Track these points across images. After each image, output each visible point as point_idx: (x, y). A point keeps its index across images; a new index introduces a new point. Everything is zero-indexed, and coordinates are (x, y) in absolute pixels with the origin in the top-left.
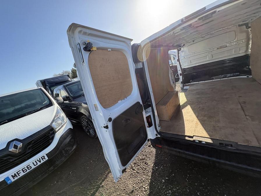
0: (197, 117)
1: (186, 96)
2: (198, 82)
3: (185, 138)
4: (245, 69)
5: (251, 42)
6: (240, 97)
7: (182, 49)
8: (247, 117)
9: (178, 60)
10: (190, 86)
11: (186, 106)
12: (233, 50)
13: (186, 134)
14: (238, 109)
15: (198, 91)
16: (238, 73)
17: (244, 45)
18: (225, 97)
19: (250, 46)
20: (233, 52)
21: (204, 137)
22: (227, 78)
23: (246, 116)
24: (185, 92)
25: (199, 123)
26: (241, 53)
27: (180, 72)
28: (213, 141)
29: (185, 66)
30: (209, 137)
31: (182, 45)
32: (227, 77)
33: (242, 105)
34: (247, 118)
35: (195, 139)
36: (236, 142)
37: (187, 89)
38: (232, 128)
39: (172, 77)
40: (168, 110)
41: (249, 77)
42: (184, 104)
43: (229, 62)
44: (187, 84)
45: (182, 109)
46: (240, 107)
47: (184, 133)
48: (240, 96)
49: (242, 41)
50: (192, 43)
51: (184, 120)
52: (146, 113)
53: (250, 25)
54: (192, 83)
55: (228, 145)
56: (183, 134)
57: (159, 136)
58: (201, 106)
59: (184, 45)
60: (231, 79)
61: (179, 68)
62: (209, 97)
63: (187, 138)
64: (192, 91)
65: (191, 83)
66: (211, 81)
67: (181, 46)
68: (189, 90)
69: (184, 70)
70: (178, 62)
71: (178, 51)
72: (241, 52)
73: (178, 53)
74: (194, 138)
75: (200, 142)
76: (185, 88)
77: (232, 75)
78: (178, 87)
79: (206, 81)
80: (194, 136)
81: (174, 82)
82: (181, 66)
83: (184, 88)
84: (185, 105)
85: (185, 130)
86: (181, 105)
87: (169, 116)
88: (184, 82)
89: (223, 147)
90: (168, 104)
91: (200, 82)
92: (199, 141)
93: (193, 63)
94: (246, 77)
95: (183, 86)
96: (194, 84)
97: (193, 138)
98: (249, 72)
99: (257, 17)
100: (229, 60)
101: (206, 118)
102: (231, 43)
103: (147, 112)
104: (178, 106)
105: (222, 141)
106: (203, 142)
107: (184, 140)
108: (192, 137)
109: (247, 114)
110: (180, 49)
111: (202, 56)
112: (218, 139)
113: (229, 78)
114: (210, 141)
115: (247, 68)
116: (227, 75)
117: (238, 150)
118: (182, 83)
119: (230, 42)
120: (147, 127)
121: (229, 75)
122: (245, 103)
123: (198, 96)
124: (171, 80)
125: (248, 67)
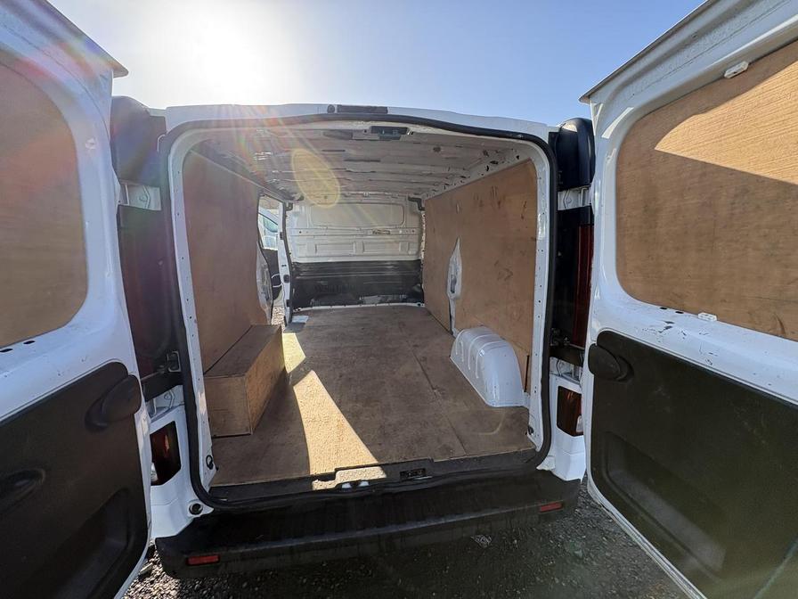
0: (339, 405)
1: (302, 343)
2: (329, 307)
3: (312, 487)
4: (416, 288)
5: (424, 237)
6: (416, 346)
7: (296, 208)
8: (435, 391)
9: (283, 236)
10: (310, 316)
11: (307, 373)
12: (400, 244)
13: (313, 472)
14: (418, 374)
15: (330, 330)
16: (405, 296)
17: (416, 238)
18: (390, 346)
19: (423, 244)
20: (400, 249)
21: (364, 467)
22: (388, 304)
23: (433, 389)
24: (299, 331)
25: (347, 424)
26: (411, 255)
27: (284, 271)
28: (386, 472)
29: (302, 256)
30: (375, 462)
31: (297, 196)
32: (388, 300)
33: (423, 364)
34: (435, 394)
35: (342, 481)
36: (430, 457)
37: (304, 323)
38: (416, 422)
39: (263, 280)
40: (250, 393)
41: (422, 306)
42: (299, 367)
43: (392, 268)
44: (302, 310)
45: (294, 384)
46: (420, 369)
47: (307, 465)
48: (415, 344)
49: (413, 231)
50: (322, 199)
51: (304, 421)
52: (151, 414)
53: (424, 205)
54: (314, 308)
55: (415, 473)
56: (303, 474)
57: (207, 510)
58: (344, 372)
59: (302, 199)
60: (394, 307)
61: (282, 260)
62: (359, 347)
63: (318, 485)
64: (317, 328)
65: (311, 306)
66: (359, 306)
67: (292, 199)
68: (310, 328)
69: (295, 268)
70: (283, 241)
71: (286, 209)
72: (410, 252)
73: (285, 217)
74: (341, 478)
75: (355, 484)
76: (296, 319)
78: (279, 315)
79: (347, 307)
80: (337, 470)
81: (271, 296)
82: (288, 254)
83: (294, 321)
84: (301, 372)
85: (308, 458)
86: (288, 371)
87: (253, 415)
88: (295, 303)
89: (408, 483)
90: (252, 369)
91: (334, 307)
92: (350, 483)
93: (322, 254)
94: (416, 305)
95: (292, 314)
96: (320, 311)
97: (334, 479)
98: (419, 297)
99: (436, 193)
100: (392, 263)
101: (359, 405)
103: (159, 409)
104: (281, 375)
105: (404, 464)
106: (363, 484)
107: (308, 496)
108: (331, 477)
109: (434, 384)
110: (291, 205)
111: (343, 241)
112: (395, 461)
113: (391, 304)
114: (378, 474)
115: (418, 287)
117: (436, 478)
118: (288, 303)
119: (395, 227)
120: (153, 484)
121: (390, 297)
122: (425, 359)
123: (334, 345)
124: (260, 290)
125: (420, 285)
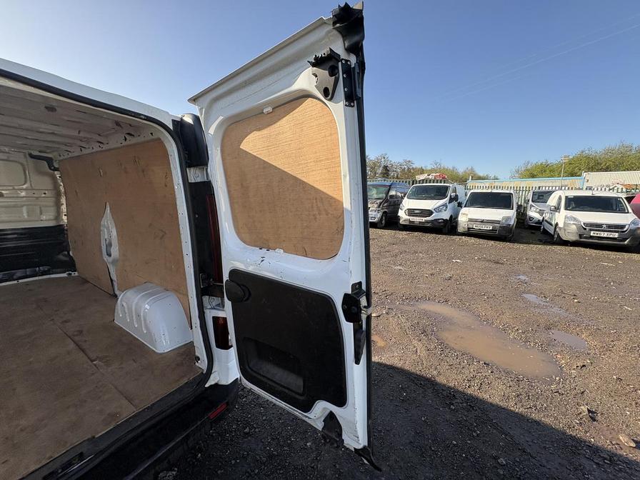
4: (61, 257)
5: (63, 200)
6: (66, 322)
8: (95, 362)
12: (25, 208)
16: (46, 268)
17: (51, 202)
19: (64, 208)
22: (16, 282)
23: (92, 361)
26: (46, 220)
32: (15, 277)
33: (76, 338)
34: (95, 365)
36: (90, 436)
38: (68, 408)
41: (73, 275)
43: (16, 238)
46: (72, 346)
48: (65, 319)
49: (45, 194)
53: (56, 165)
60: (27, 284)
72: (44, 217)
77: (29, 271)
94: (65, 275)
98: (70, 265)
99: (70, 154)
100: (14, 231)
102: (14, 189)
109: (93, 356)
113: (20, 281)
115: (65, 255)
116: (14, 274)
119: (11, 188)
121: (19, 273)
122: (80, 332)
125: (66, 253)
